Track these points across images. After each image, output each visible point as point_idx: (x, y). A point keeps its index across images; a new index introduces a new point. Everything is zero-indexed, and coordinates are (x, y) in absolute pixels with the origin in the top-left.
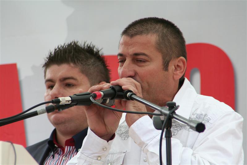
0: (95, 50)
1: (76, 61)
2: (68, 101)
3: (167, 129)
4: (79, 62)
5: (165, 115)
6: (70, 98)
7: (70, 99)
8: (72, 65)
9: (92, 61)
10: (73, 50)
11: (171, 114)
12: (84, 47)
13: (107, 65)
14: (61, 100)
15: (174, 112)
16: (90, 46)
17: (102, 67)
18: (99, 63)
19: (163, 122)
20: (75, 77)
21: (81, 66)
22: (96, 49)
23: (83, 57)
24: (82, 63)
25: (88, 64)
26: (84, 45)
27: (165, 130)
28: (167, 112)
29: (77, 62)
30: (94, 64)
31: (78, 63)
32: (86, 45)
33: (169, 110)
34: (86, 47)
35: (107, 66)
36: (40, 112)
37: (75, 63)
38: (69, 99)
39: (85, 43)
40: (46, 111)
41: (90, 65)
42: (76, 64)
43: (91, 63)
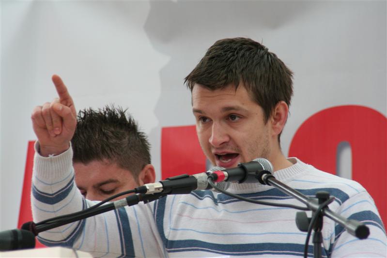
2: (159, 189)
3: (316, 231)
5: (314, 210)
6: (161, 184)
7: (161, 186)
11: (322, 210)
14: (148, 188)
15: (326, 207)
19: (310, 220)
27: (313, 232)
28: (317, 207)
33: (320, 203)
36: (118, 204)
40: (126, 203)
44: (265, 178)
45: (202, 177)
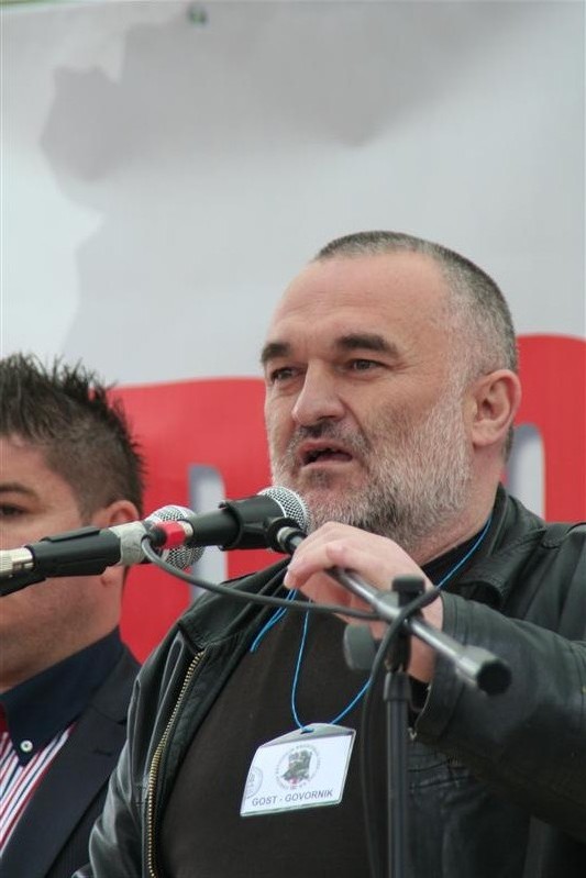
0: (91, 386)
1: (31, 425)
2: (23, 563)
3: (394, 671)
4: (41, 428)
6: (28, 552)
7: (28, 556)
8: (17, 439)
9: (87, 426)
10: (19, 389)
11: (406, 621)
12: (55, 377)
13: (132, 441)
16: (75, 372)
17: (120, 448)
18: (110, 436)
20: (26, 485)
21: (48, 444)
22: (95, 382)
23: (54, 410)
24: (52, 435)
25: (73, 436)
26: (55, 369)
28: (394, 612)
29: (37, 430)
30: (93, 438)
31: (39, 434)
32: (60, 369)
33: (402, 603)
34: (61, 378)
35: (136, 445)
37: (26, 433)
38: (26, 556)
39: (56, 362)
41: (80, 440)
42: (30, 435)
43: (81, 433)
44: (285, 537)
45: (131, 534)
